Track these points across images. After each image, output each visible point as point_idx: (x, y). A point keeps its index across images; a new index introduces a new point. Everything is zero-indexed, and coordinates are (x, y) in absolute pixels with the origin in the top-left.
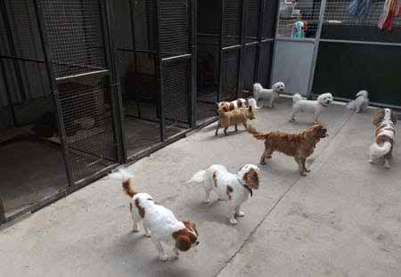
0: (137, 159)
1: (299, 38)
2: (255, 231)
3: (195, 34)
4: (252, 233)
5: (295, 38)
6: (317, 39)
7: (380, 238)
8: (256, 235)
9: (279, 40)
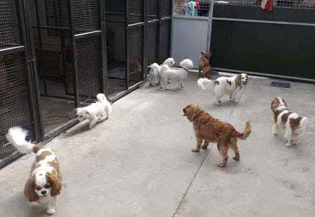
0: (55, 135)
1: (193, 17)
2: (186, 193)
3: (103, 11)
4: (185, 195)
5: (190, 17)
6: (210, 17)
7: (292, 187)
8: (188, 196)
9: (175, 18)
